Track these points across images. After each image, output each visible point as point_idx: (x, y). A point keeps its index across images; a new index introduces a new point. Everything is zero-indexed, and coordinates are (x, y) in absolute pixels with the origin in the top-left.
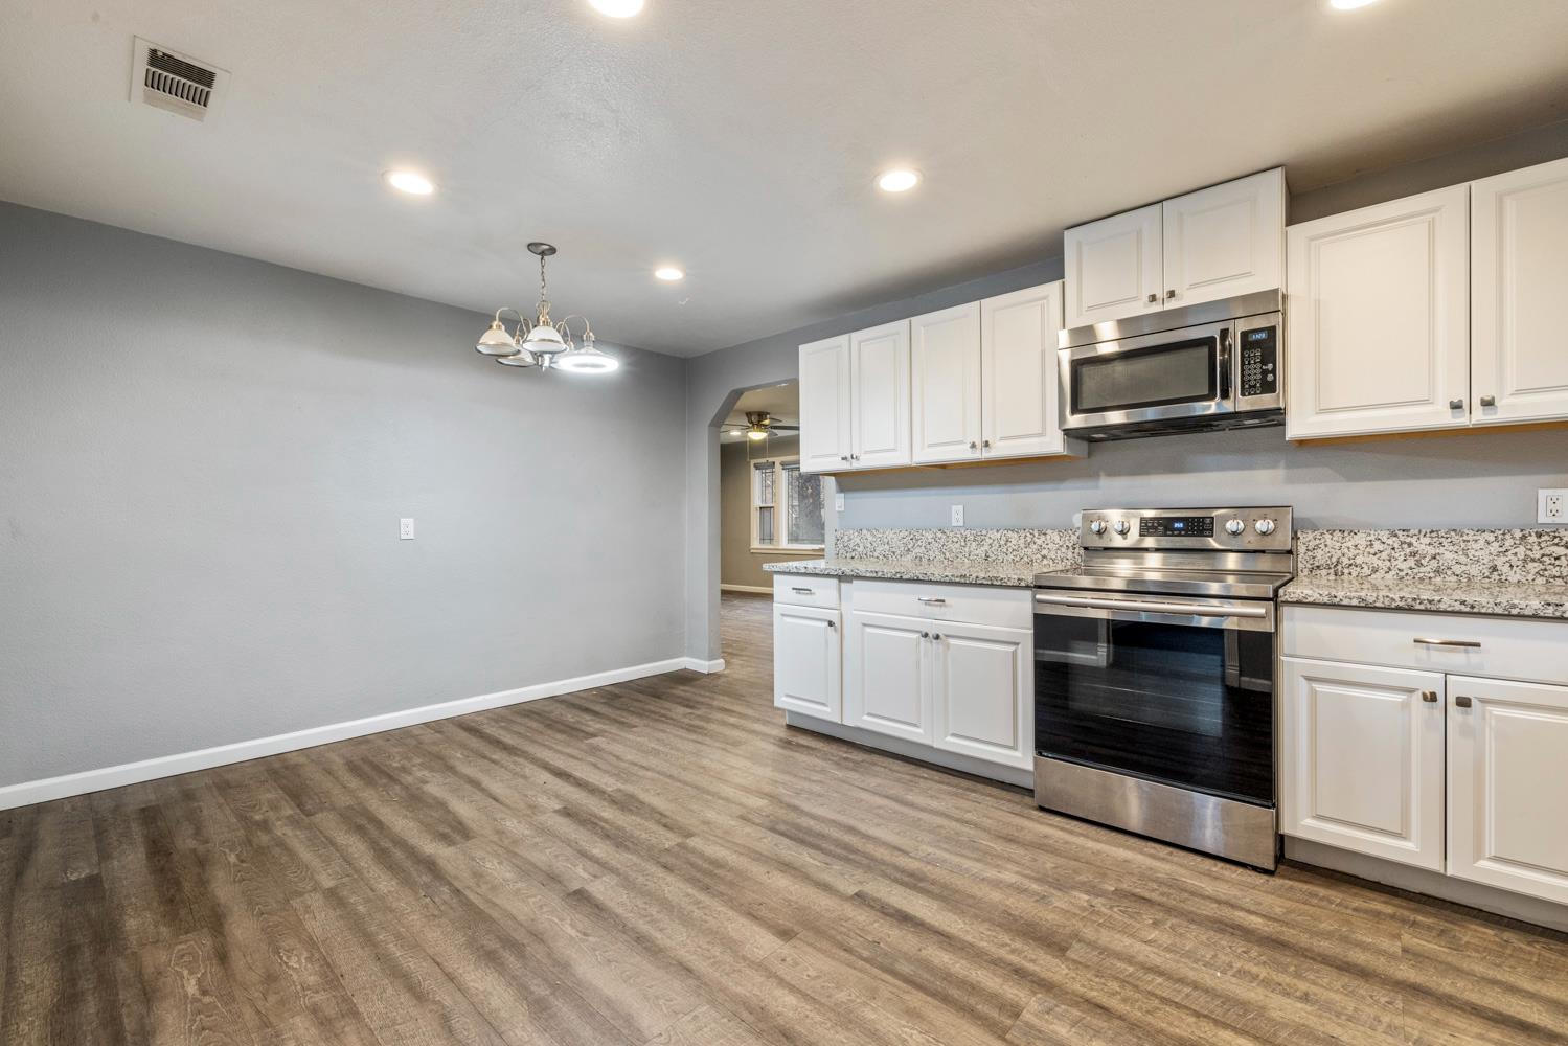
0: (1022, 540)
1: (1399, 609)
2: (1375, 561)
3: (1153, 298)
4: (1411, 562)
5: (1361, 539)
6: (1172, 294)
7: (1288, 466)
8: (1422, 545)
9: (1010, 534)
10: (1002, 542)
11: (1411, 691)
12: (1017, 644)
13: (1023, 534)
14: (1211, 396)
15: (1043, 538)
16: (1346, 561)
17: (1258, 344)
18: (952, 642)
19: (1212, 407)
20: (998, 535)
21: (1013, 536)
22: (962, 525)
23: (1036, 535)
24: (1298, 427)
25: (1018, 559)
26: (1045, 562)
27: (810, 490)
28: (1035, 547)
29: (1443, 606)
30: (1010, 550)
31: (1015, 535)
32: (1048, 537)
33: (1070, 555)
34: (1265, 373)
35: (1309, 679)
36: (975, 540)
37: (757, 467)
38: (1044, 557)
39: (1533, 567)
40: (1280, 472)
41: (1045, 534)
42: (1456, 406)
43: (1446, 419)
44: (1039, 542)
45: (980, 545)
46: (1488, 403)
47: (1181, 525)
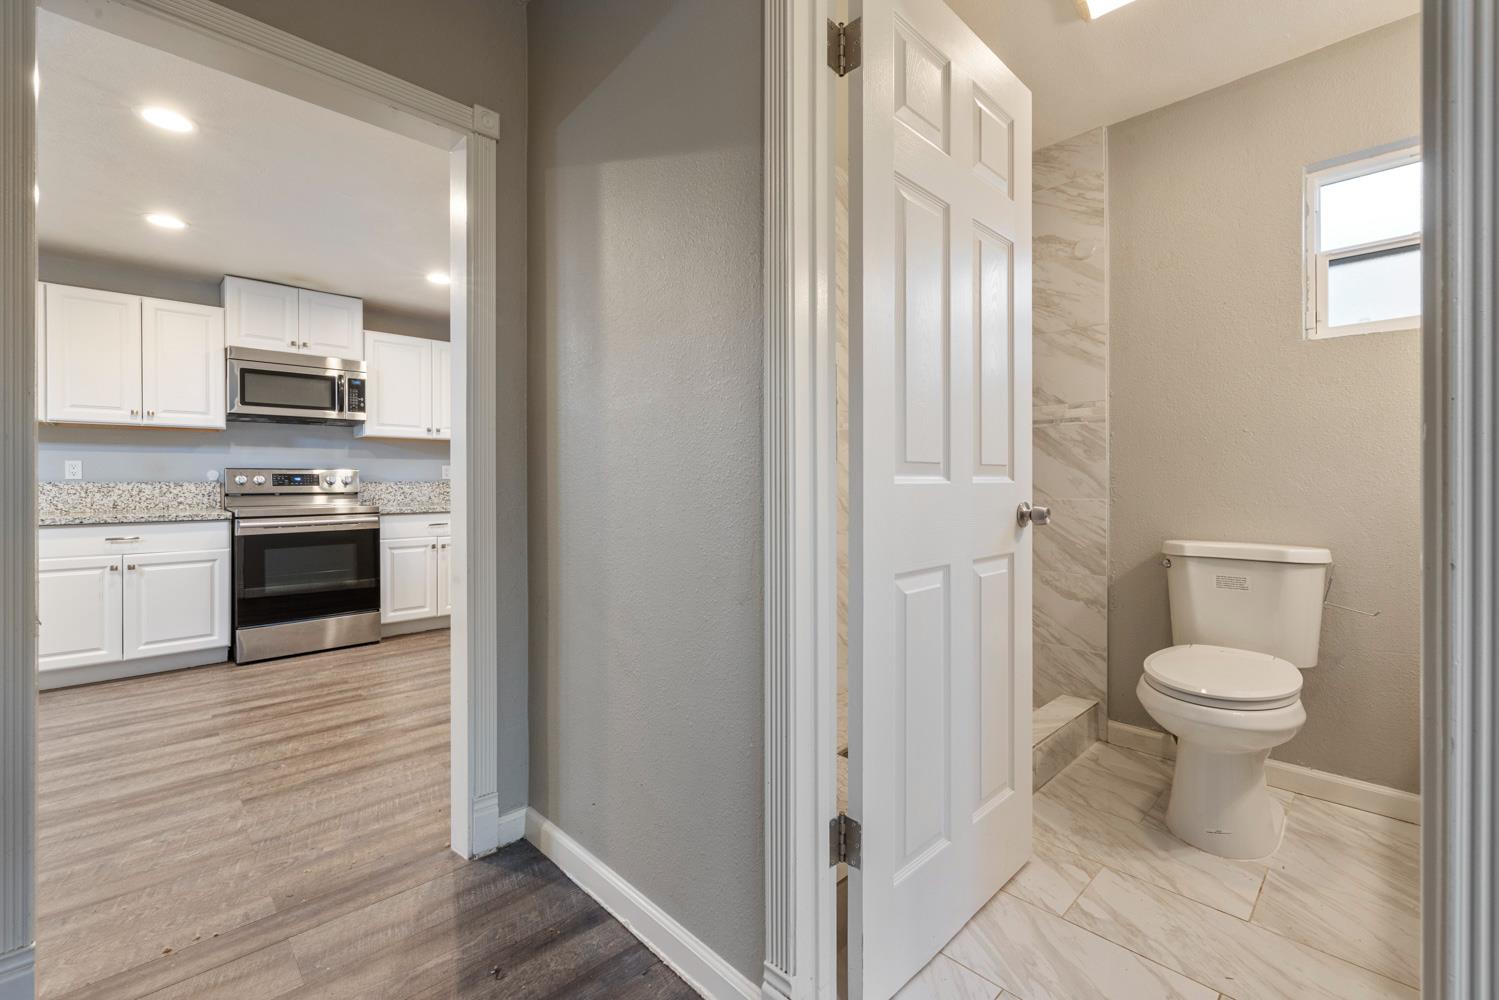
0: (158, 491)
1: (424, 513)
2: (389, 497)
3: (293, 344)
4: (403, 497)
5: (383, 486)
6: (305, 345)
7: (350, 448)
8: (406, 489)
9: (143, 486)
10: (134, 493)
11: (426, 546)
12: (214, 560)
13: (158, 486)
14: (333, 408)
15: (179, 489)
16: (377, 497)
17: (357, 387)
18: (147, 569)
19: (333, 414)
20: (130, 487)
21: (147, 489)
22: (80, 478)
23: (172, 486)
24: (369, 430)
25: (152, 505)
26: (181, 507)
28: (171, 496)
29: (438, 510)
30: (144, 499)
31: (150, 486)
32: (185, 488)
33: (205, 500)
34: (360, 402)
35: (391, 548)
36: (99, 491)
38: (181, 503)
39: (442, 497)
40: (346, 451)
41: (181, 486)
42: (429, 430)
43: (424, 435)
44: (175, 492)
45: (107, 495)
46: (438, 431)
47: (299, 479)
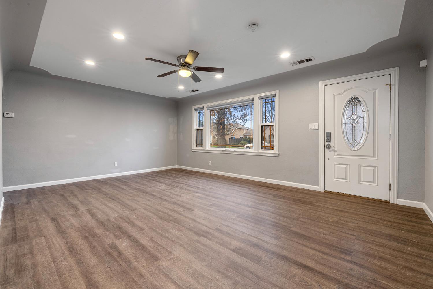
27: (221, 127)
37: (195, 110)
